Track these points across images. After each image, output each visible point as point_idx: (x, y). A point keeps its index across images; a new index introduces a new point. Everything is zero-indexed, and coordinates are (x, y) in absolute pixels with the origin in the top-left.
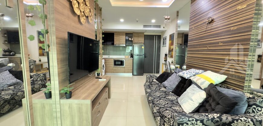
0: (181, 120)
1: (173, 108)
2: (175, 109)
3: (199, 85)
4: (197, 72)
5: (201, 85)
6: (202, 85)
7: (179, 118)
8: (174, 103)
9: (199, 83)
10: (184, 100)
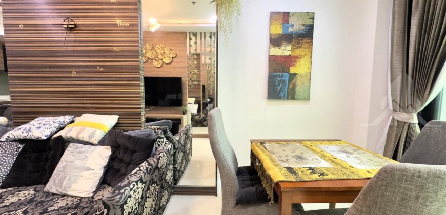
0: (123, 196)
1: (50, 209)
2: (61, 207)
3: (86, 139)
4: (62, 121)
5: (90, 138)
6: (93, 139)
7: (120, 196)
8: (42, 202)
9: (84, 136)
10: (69, 179)
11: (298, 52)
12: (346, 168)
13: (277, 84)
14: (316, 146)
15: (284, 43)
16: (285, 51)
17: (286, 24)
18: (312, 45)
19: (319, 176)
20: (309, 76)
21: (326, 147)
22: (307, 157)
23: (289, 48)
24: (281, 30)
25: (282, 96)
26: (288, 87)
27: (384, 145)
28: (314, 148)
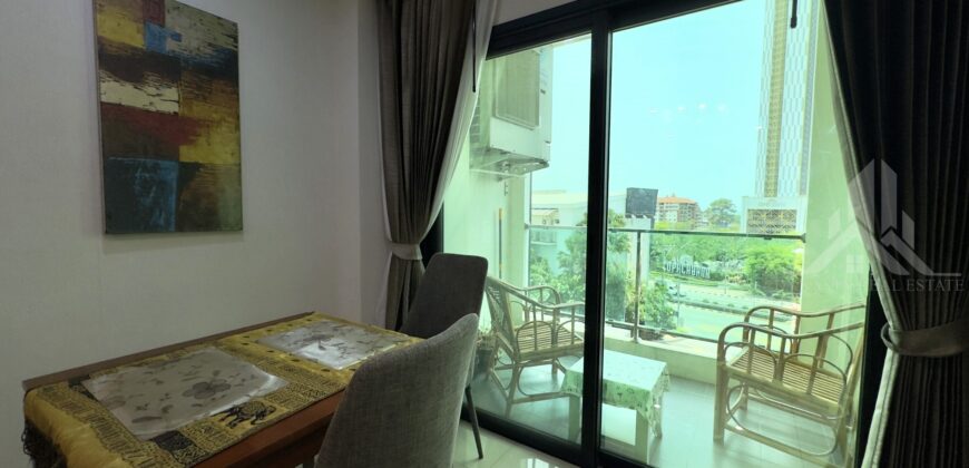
11: (199, 110)
12: (315, 377)
13: (137, 188)
14: (257, 342)
15: (152, 78)
16: (157, 98)
17: (155, 27)
18: (238, 99)
19: (253, 423)
20: (237, 172)
21: (281, 338)
22: (229, 381)
23: (172, 93)
24: (140, 36)
25: (162, 222)
26: (178, 199)
27: (385, 305)
28: (253, 348)
